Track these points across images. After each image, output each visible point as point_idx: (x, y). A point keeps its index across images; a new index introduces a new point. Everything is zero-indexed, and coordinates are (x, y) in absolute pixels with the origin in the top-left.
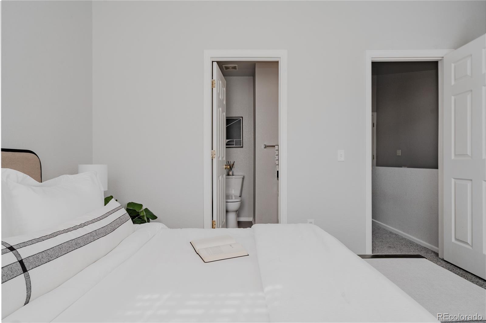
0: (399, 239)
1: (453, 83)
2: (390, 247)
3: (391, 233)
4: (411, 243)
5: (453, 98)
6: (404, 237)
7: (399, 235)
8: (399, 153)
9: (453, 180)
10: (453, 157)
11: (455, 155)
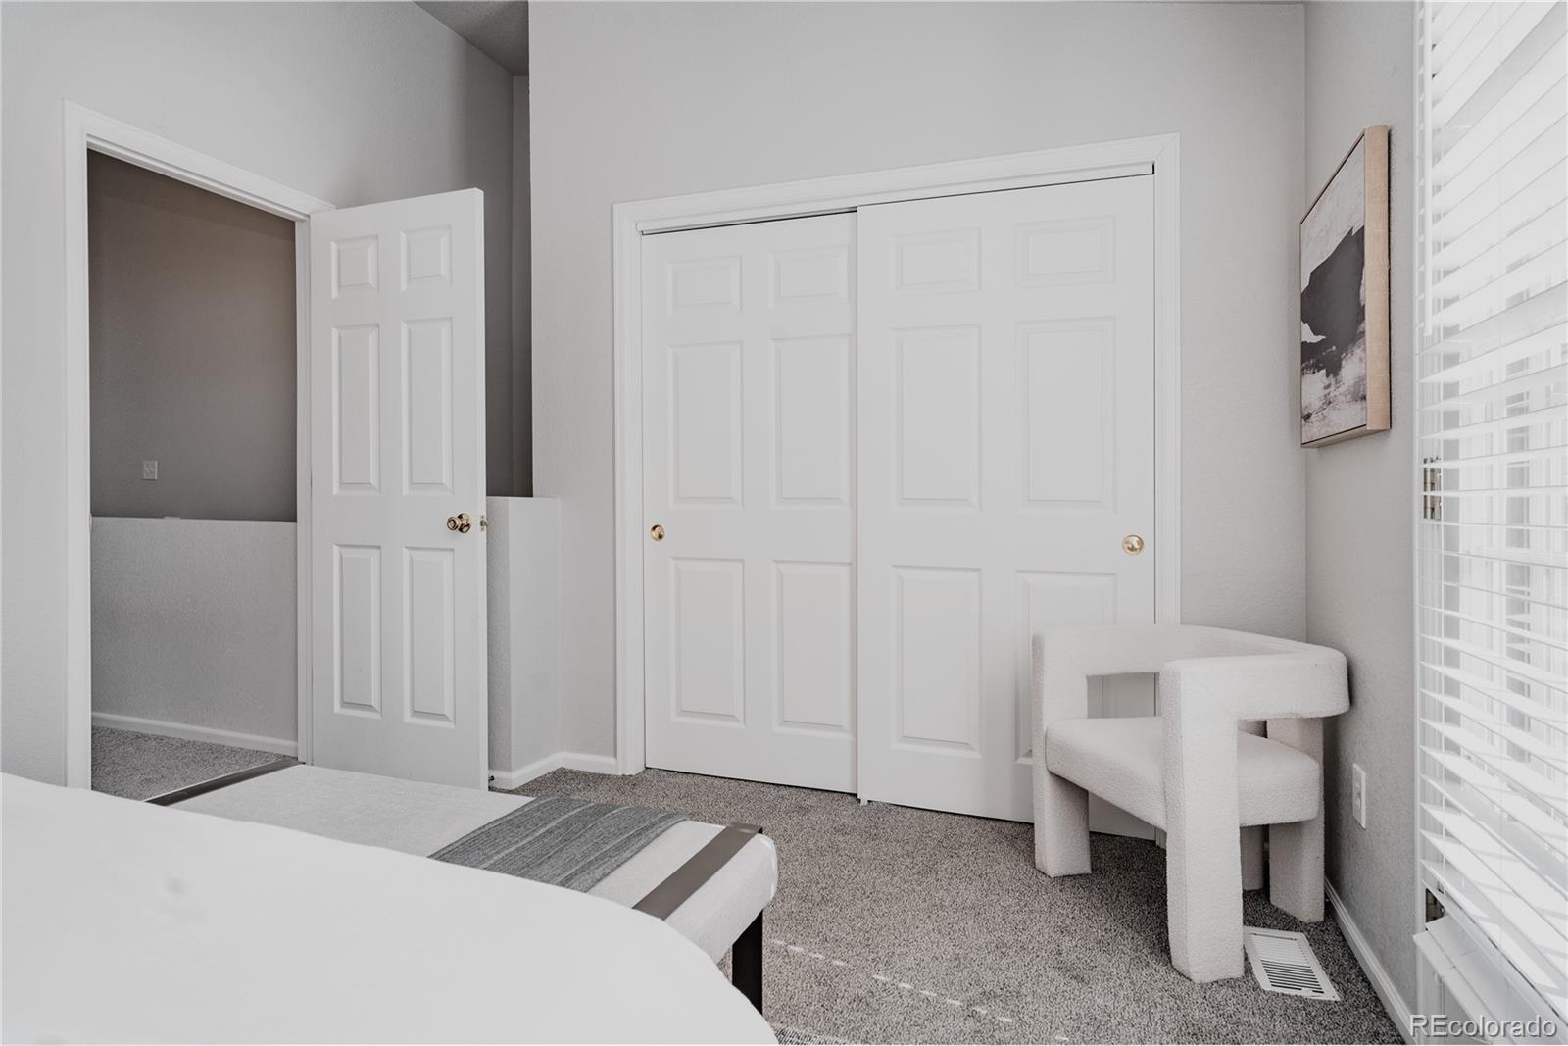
0: (175, 747)
1: (335, 294)
2: (148, 781)
3: (139, 737)
4: (216, 751)
5: (335, 333)
6: (186, 738)
7: (169, 738)
8: (151, 470)
9: (336, 549)
10: (336, 490)
11: (341, 484)
